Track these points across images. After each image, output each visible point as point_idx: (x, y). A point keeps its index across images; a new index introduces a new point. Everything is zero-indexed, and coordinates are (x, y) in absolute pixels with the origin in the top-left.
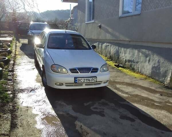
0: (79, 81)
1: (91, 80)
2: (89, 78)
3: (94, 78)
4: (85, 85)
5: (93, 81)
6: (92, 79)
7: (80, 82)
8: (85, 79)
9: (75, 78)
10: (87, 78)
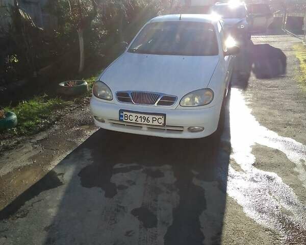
0: (126, 118)
1: (150, 119)
2: (147, 116)
3: (157, 117)
4: (146, 129)
5: (156, 123)
6: (154, 119)
7: (129, 121)
8: (139, 115)
9: (121, 111)
10: (143, 116)
